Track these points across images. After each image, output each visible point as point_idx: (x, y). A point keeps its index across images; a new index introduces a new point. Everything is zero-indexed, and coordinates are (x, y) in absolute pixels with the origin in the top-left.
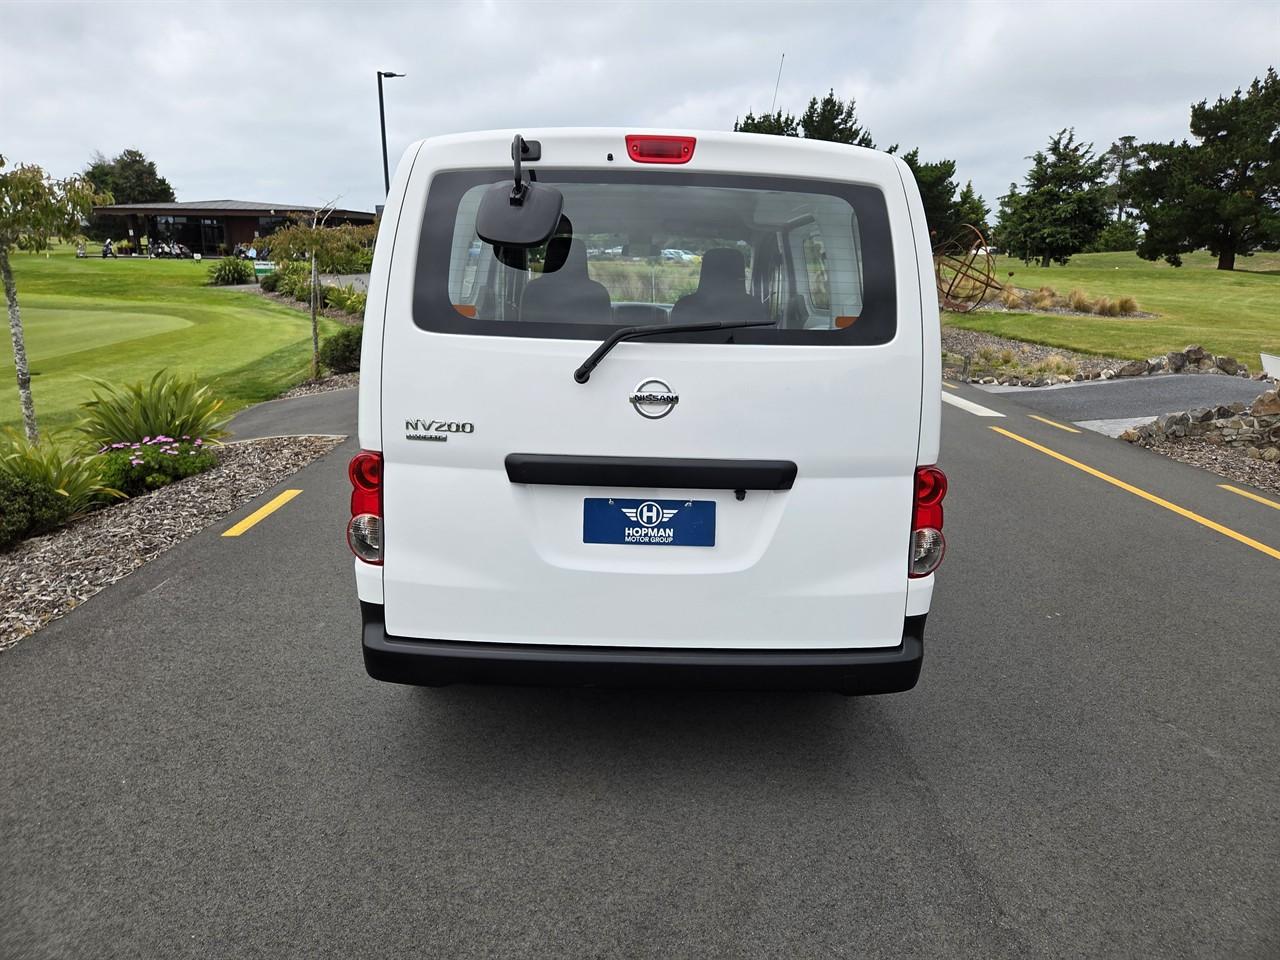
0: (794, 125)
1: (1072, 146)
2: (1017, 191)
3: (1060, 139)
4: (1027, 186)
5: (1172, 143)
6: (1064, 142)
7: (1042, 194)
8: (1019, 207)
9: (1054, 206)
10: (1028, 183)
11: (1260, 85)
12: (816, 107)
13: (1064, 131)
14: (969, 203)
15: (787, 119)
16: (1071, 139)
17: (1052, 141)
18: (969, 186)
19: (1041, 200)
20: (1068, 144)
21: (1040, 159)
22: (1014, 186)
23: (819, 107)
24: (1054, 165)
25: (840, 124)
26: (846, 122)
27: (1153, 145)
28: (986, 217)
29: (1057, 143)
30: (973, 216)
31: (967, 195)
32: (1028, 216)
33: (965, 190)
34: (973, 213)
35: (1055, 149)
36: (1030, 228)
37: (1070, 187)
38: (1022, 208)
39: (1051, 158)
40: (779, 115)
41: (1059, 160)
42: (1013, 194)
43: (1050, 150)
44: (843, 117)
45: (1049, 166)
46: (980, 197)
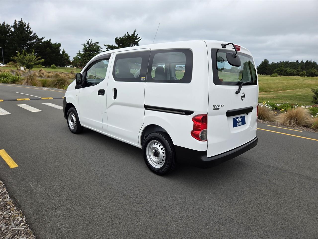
0: (10, 27)
1: (92, 43)
2: (81, 52)
3: (89, 41)
4: (83, 52)
5: (112, 45)
6: (90, 42)
7: (87, 54)
8: (82, 56)
9: (90, 57)
10: (83, 51)
11: (126, 35)
12: (17, 23)
13: (90, 40)
14: (65, 54)
15: (7, 25)
16: (91, 42)
17: (87, 42)
18: (64, 50)
19: (87, 55)
20: (91, 43)
21: (85, 45)
22: (80, 51)
23: (18, 23)
24: (88, 47)
25: (25, 29)
26: (27, 29)
27: (109, 45)
28: (69, 58)
29: (88, 42)
30: (66, 58)
31: (64, 52)
32: (85, 59)
33: (63, 51)
34: (66, 57)
35: (88, 43)
36: (86, 61)
37: (93, 52)
38: (83, 57)
39: (88, 46)
40: (4, 23)
41: (89, 46)
42: (80, 53)
43: (87, 43)
44: (26, 27)
45: (87, 47)
46: (67, 53)
